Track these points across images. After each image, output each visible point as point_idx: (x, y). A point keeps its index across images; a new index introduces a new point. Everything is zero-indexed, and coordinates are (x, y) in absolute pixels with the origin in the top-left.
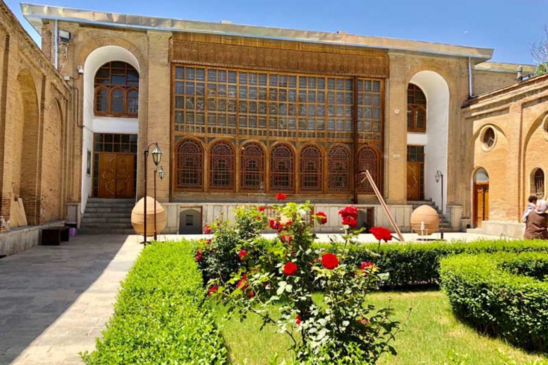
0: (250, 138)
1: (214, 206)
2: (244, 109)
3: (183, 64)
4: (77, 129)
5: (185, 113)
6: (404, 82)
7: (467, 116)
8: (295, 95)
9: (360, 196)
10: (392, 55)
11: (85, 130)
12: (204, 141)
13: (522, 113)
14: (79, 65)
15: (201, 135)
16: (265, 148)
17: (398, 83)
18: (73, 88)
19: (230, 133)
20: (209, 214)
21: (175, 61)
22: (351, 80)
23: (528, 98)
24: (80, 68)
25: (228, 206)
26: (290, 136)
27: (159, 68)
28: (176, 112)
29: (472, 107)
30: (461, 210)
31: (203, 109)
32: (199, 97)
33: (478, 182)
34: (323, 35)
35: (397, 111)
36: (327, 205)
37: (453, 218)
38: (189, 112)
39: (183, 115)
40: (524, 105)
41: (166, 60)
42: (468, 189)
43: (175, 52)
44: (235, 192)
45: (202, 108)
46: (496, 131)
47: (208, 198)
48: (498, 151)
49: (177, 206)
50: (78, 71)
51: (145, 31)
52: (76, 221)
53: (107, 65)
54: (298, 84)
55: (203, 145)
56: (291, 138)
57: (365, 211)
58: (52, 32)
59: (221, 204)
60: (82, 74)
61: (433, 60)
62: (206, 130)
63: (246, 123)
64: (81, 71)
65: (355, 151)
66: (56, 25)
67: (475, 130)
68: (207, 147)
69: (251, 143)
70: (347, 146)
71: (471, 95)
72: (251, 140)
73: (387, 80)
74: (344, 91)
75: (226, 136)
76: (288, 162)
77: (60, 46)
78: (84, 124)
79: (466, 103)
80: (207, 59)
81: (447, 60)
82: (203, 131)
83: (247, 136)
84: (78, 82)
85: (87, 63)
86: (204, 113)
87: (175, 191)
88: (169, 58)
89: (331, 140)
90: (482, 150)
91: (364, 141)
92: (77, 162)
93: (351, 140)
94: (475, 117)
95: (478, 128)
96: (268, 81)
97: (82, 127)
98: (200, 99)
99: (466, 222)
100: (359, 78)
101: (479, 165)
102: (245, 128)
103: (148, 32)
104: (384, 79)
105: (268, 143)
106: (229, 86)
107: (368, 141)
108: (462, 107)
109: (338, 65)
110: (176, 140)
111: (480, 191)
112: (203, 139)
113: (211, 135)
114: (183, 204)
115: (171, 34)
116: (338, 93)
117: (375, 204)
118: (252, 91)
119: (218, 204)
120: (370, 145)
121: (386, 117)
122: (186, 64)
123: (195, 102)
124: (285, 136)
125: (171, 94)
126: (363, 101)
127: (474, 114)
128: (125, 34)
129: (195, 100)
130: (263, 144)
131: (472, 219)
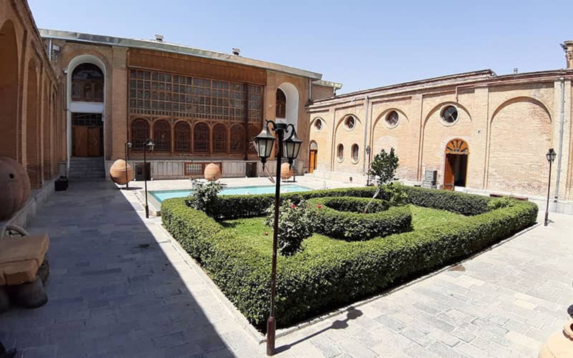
0: (180, 119)
1: (158, 162)
2: (176, 99)
3: (136, 68)
4: (63, 112)
5: (137, 101)
6: (275, 89)
7: (307, 111)
8: (210, 92)
9: (249, 156)
10: (268, 72)
11: (68, 112)
12: (150, 120)
13: (335, 114)
14: (65, 67)
15: (148, 115)
16: (191, 125)
17: (271, 89)
18: (61, 84)
19: (167, 115)
20: (154, 168)
21: (131, 66)
22: (244, 85)
23: (338, 106)
24: (65, 70)
25: (167, 162)
26: (206, 118)
27: (120, 71)
28: (131, 100)
29: (310, 106)
30: (303, 163)
31: (149, 99)
32: (146, 90)
33: (312, 148)
34: (228, 56)
35: (270, 106)
36: (230, 161)
37: (298, 168)
38: (140, 100)
39: (135, 103)
40: (336, 109)
41: (125, 66)
42: (307, 152)
43: (131, 61)
44: (171, 153)
45: (148, 97)
46: (322, 121)
47: (154, 157)
48: (323, 133)
49: (133, 162)
50: (63, 72)
51: (111, 46)
52: (66, 174)
53: (80, 65)
54: (212, 86)
55: (150, 122)
56: (207, 119)
57: (251, 164)
58: (47, 45)
59: (163, 161)
60: (66, 74)
61: (291, 77)
62: (151, 112)
63: (178, 109)
64: (66, 72)
65: (246, 128)
66: (51, 41)
67: (311, 120)
68: (151, 124)
69: (180, 122)
70: (241, 125)
71: (310, 98)
72: (182, 120)
73: (265, 87)
74: (240, 92)
75: (165, 117)
76: (205, 134)
77: (53, 55)
78: (68, 108)
79: (308, 103)
80: (152, 66)
81: (299, 78)
82: (149, 113)
83: (179, 117)
84: (64, 79)
85: (69, 67)
86: (149, 101)
87: (131, 152)
88: (126, 64)
89: (232, 121)
90: (315, 131)
91: (251, 122)
92: (64, 134)
93: (244, 122)
94: (312, 112)
95: (313, 119)
96: (192, 82)
97: (66, 110)
98: (147, 92)
99: (305, 170)
100: (249, 85)
101: (313, 139)
102: (177, 112)
103: (113, 47)
104: (263, 86)
105: (192, 122)
106: (167, 84)
107: (254, 123)
108: (306, 106)
109: (237, 75)
110: (131, 119)
111: (313, 153)
112: (149, 118)
113: (155, 116)
114: (137, 161)
115: (128, 48)
116: (236, 93)
117: (257, 160)
118: (182, 87)
119: (161, 161)
120: (254, 125)
121: (264, 109)
122: (138, 68)
123: (144, 94)
124: (203, 117)
125: (128, 88)
126: (252, 99)
127: (311, 110)
128: (97, 47)
129: (144, 92)
130: (189, 123)
131: (308, 169)
